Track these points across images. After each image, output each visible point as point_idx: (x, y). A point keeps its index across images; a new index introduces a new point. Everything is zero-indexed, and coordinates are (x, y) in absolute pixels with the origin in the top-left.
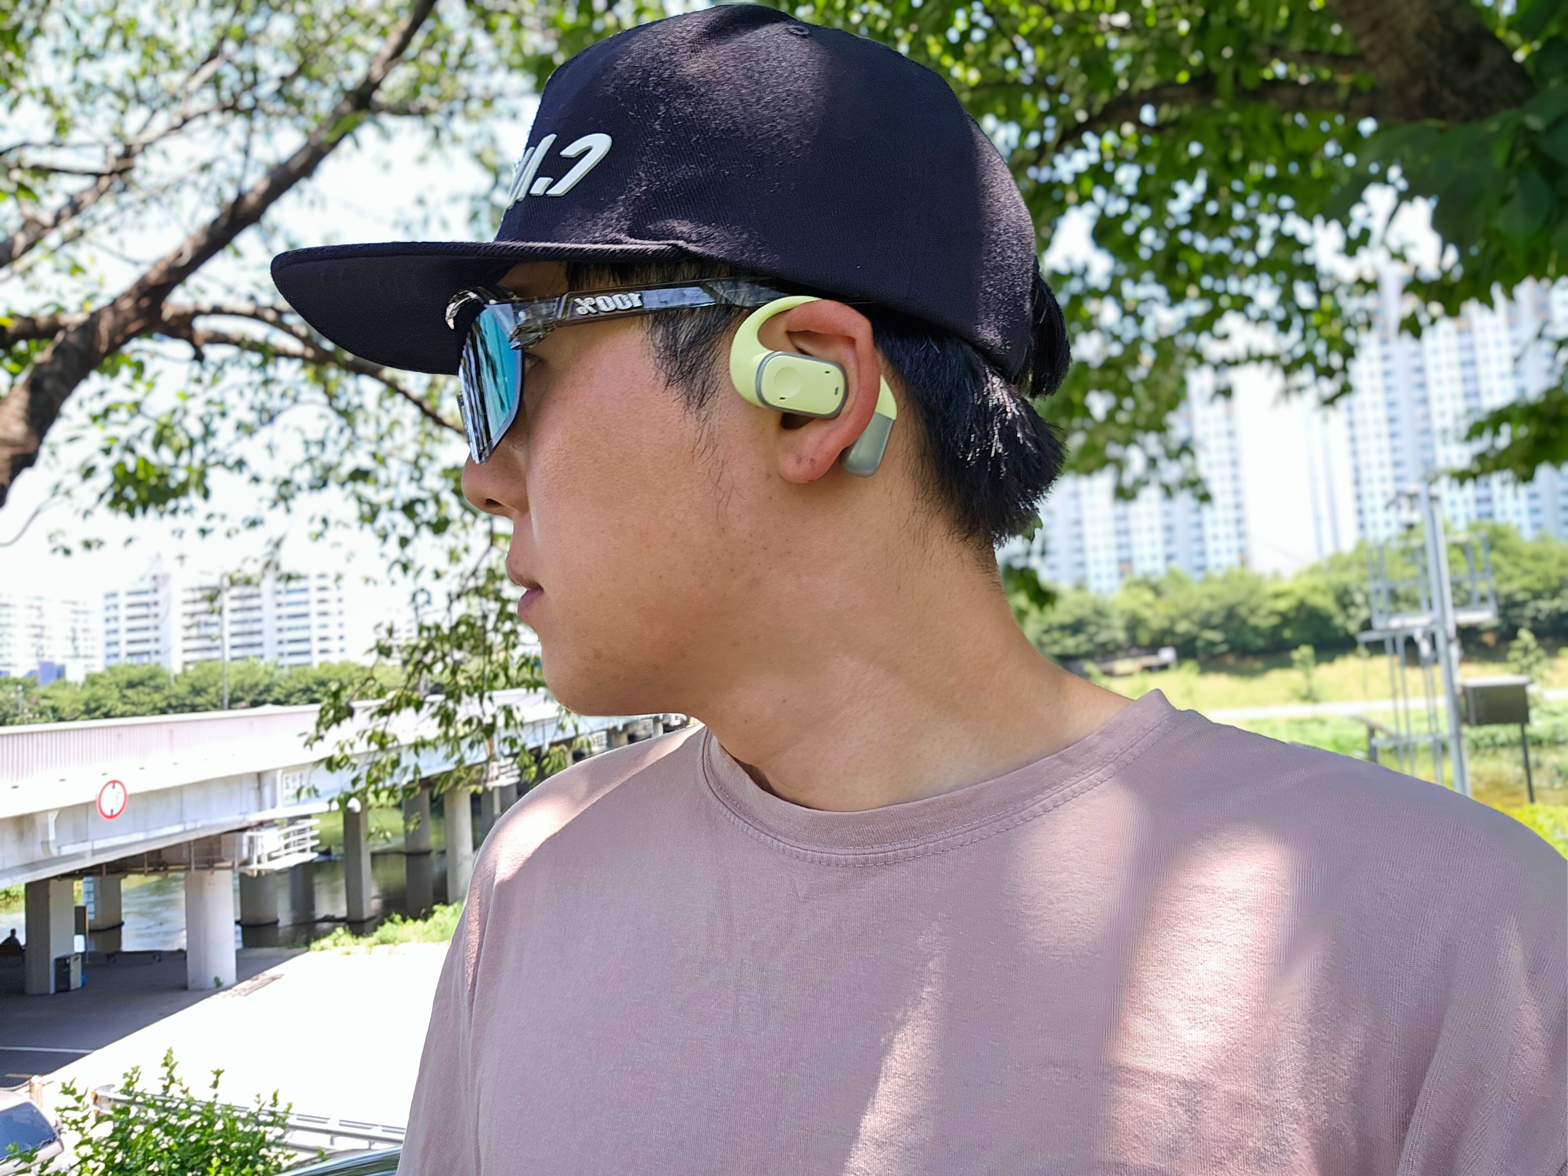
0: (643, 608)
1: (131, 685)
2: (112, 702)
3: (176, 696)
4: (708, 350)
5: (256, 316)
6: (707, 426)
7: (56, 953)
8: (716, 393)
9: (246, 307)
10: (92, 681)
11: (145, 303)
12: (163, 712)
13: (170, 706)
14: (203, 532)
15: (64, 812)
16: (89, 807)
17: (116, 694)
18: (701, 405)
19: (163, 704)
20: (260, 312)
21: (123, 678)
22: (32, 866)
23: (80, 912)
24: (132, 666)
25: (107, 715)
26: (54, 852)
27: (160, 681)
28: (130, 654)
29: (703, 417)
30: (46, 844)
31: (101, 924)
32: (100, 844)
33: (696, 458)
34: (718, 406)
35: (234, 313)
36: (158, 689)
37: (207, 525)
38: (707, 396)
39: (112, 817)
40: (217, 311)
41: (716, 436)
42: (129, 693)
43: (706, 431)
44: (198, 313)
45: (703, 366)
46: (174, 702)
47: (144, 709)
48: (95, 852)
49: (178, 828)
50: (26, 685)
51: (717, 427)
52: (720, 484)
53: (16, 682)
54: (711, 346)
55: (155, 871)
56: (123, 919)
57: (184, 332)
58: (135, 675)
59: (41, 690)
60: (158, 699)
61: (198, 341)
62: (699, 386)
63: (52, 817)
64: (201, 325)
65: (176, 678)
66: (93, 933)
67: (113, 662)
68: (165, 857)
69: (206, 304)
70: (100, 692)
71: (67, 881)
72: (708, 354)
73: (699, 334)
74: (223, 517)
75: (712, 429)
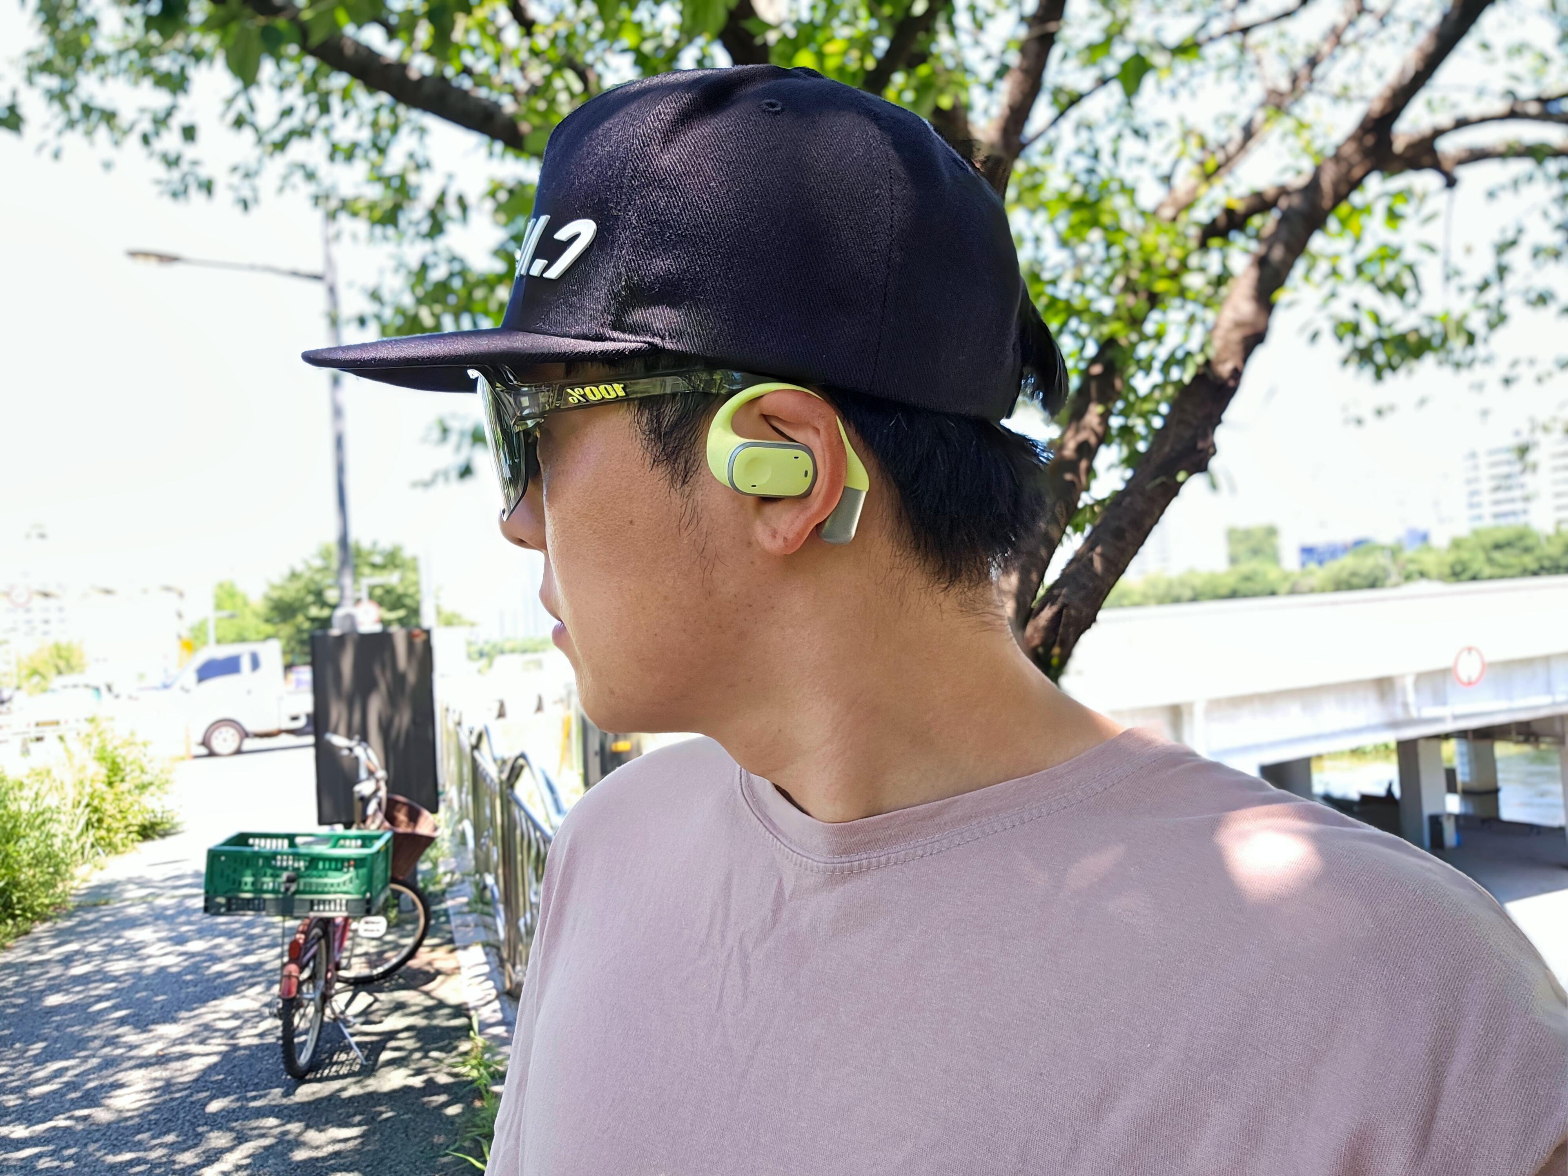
0: (644, 659)
1: (1498, 547)
2: (1479, 564)
3: (1550, 558)
4: (689, 432)
5: (1513, 114)
6: (691, 501)
7: (1428, 809)
8: (699, 471)
9: (1500, 106)
10: (1457, 544)
11: (1370, 140)
12: (1535, 574)
13: (1542, 568)
14: (1507, 381)
15: (1422, 678)
16: (1445, 673)
17: (1481, 556)
18: (684, 482)
19: (1533, 566)
20: (1518, 109)
21: (1488, 541)
22: (1394, 725)
23: (1451, 774)
24: (1498, 528)
25: (1474, 578)
26: (1414, 713)
27: (1529, 542)
28: (1497, 516)
29: (687, 493)
30: (1405, 705)
31: (1476, 786)
32: (1460, 709)
33: (682, 530)
34: (700, 483)
35: (1483, 120)
36: (1527, 550)
37: (1512, 374)
38: (691, 474)
39: (1470, 683)
40: (1461, 123)
41: (699, 510)
42: (1498, 556)
43: (690, 506)
44: (1438, 133)
45: (685, 446)
46: (1547, 563)
47: (1510, 572)
48: (1456, 718)
49: (1545, 700)
50: (1394, 552)
51: (700, 502)
52: (704, 554)
53: (1383, 548)
54: (691, 429)
55: (1526, 741)
56: (1500, 784)
57: (1426, 159)
58: (1501, 536)
59: (1408, 553)
60: (1529, 561)
61: (1447, 165)
62: (683, 464)
63: (1409, 682)
64: (1448, 146)
65: (1548, 539)
66: (1467, 794)
67: (1478, 525)
68: (1535, 728)
69: (1444, 119)
70: (1465, 555)
71: (1434, 743)
72: (690, 435)
73: (680, 418)
74: (1532, 362)
75: (695, 504)
